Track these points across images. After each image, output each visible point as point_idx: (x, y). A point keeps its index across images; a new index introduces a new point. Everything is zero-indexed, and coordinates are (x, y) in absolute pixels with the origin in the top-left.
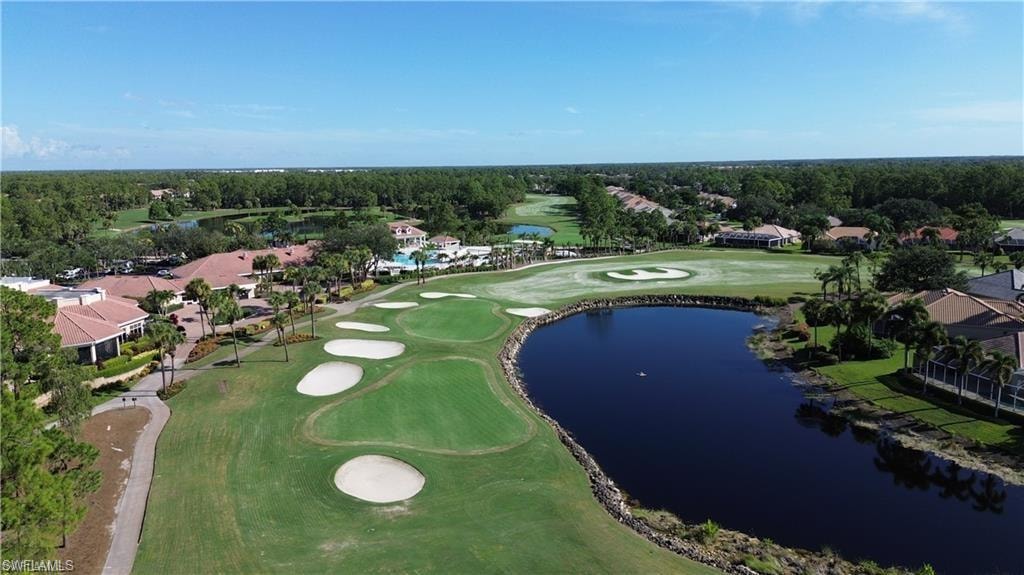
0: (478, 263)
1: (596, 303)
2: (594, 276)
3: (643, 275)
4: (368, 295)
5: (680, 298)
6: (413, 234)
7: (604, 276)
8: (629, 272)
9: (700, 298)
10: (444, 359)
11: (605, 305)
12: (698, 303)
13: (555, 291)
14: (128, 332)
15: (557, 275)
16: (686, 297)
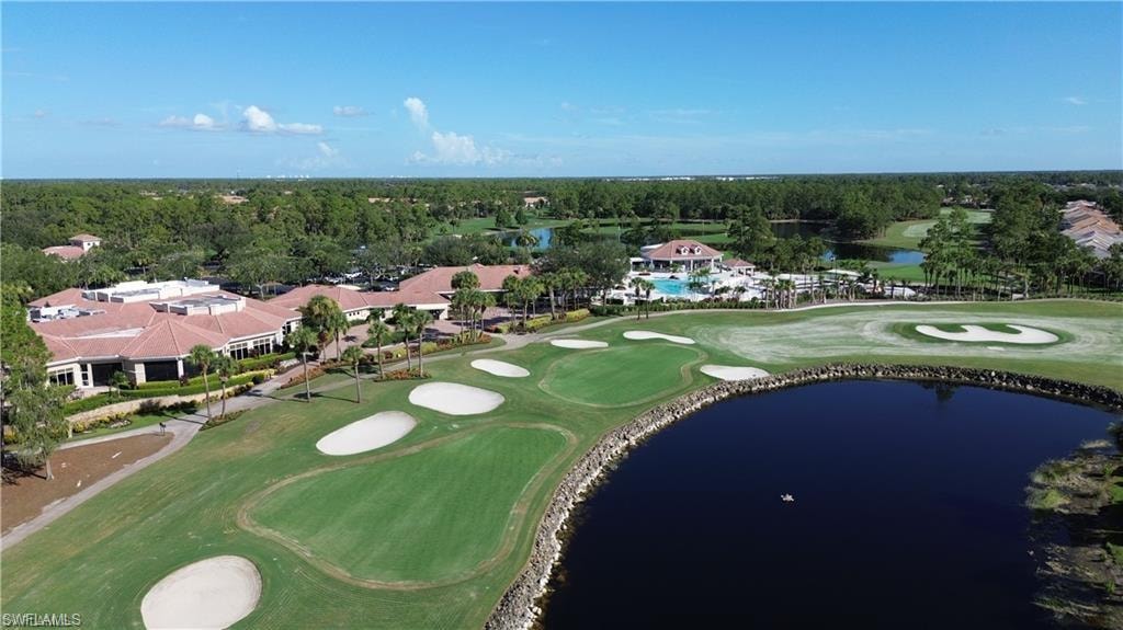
0: (746, 297)
1: (857, 369)
2: (893, 329)
3: (975, 334)
4: (566, 327)
5: (1000, 377)
6: (703, 254)
7: (909, 331)
8: (955, 328)
9: (1035, 381)
10: (534, 426)
11: (870, 374)
12: (1029, 387)
13: (813, 346)
14: (250, 346)
15: (839, 323)
16: (1010, 376)
